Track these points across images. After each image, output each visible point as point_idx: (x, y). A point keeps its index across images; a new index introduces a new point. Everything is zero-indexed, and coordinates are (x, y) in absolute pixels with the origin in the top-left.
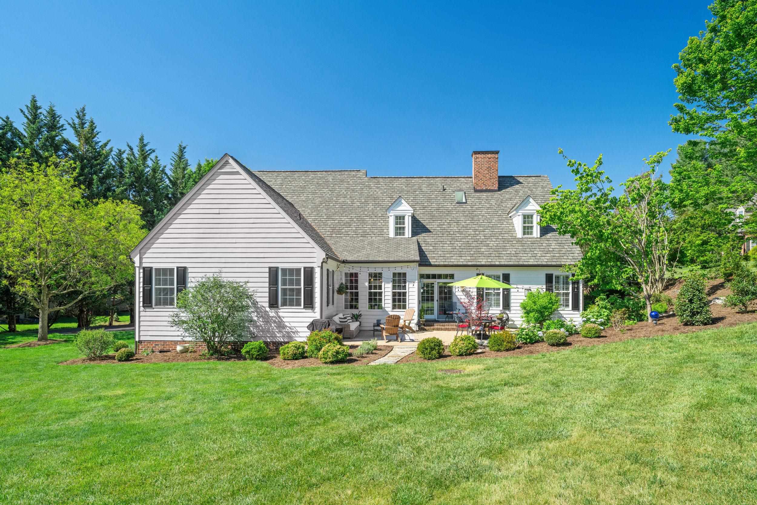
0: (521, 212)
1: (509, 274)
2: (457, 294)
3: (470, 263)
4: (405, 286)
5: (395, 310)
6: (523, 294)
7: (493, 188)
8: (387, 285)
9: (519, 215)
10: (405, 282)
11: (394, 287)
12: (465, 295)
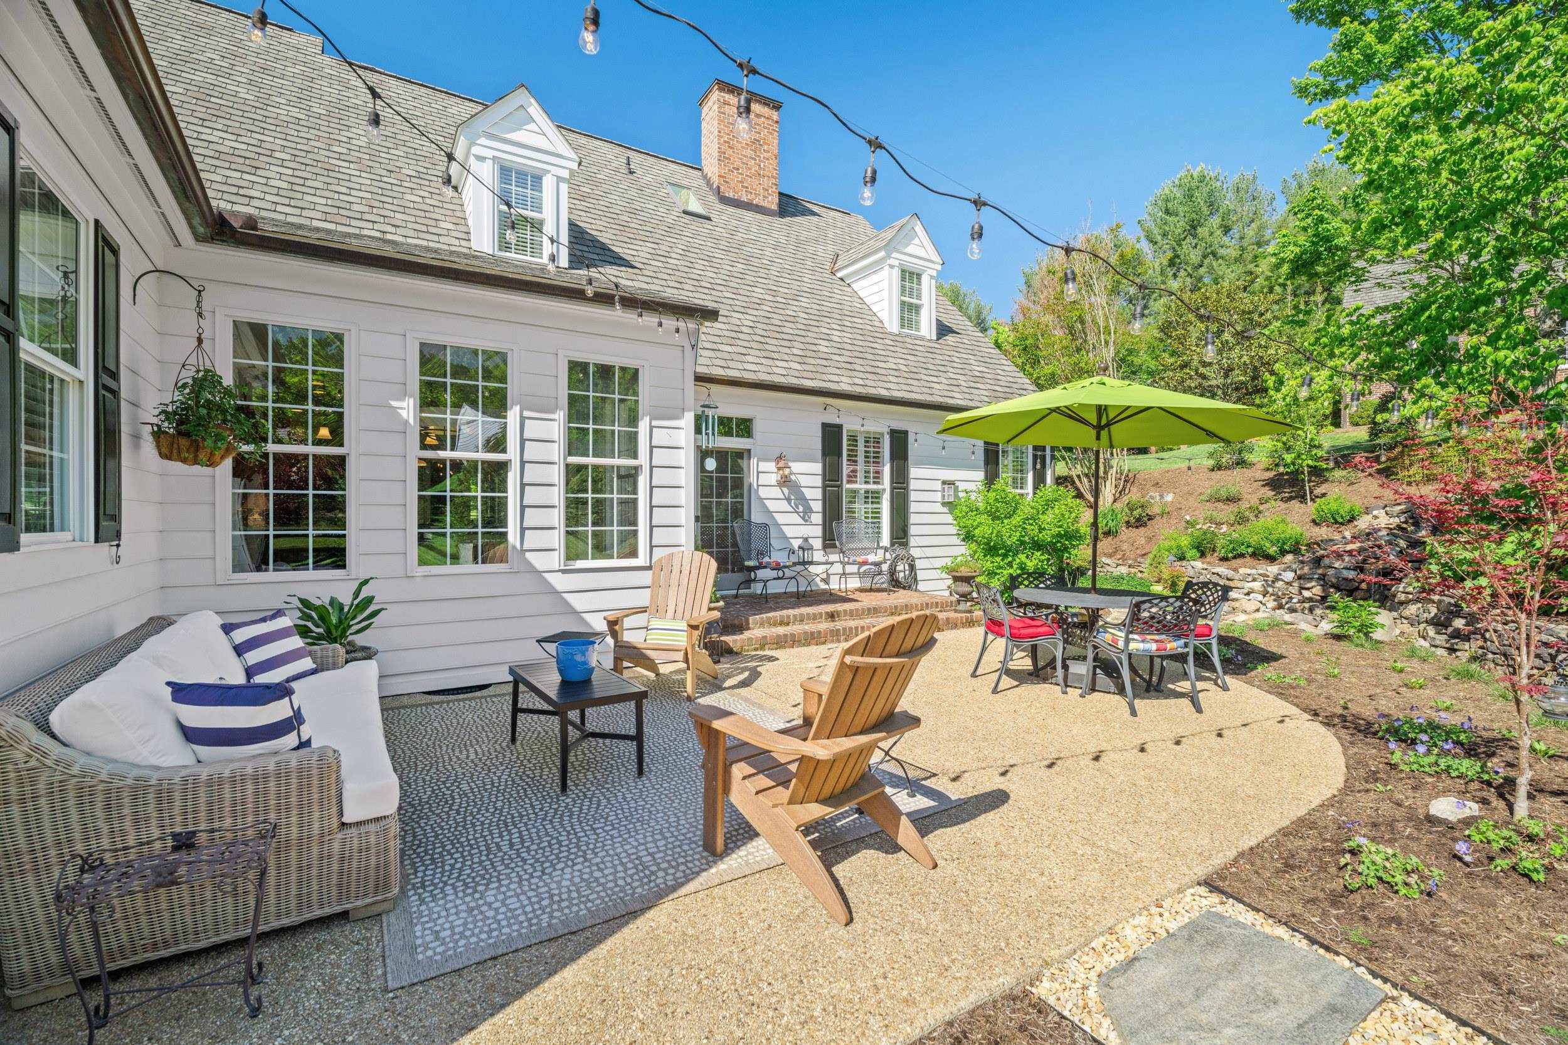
0: (896, 258)
1: (906, 433)
2: (763, 493)
3: (808, 384)
4: (633, 438)
5: (580, 564)
6: (938, 497)
7: (765, 204)
8: (533, 429)
9: (892, 267)
10: (633, 419)
11: (576, 443)
12: (789, 500)
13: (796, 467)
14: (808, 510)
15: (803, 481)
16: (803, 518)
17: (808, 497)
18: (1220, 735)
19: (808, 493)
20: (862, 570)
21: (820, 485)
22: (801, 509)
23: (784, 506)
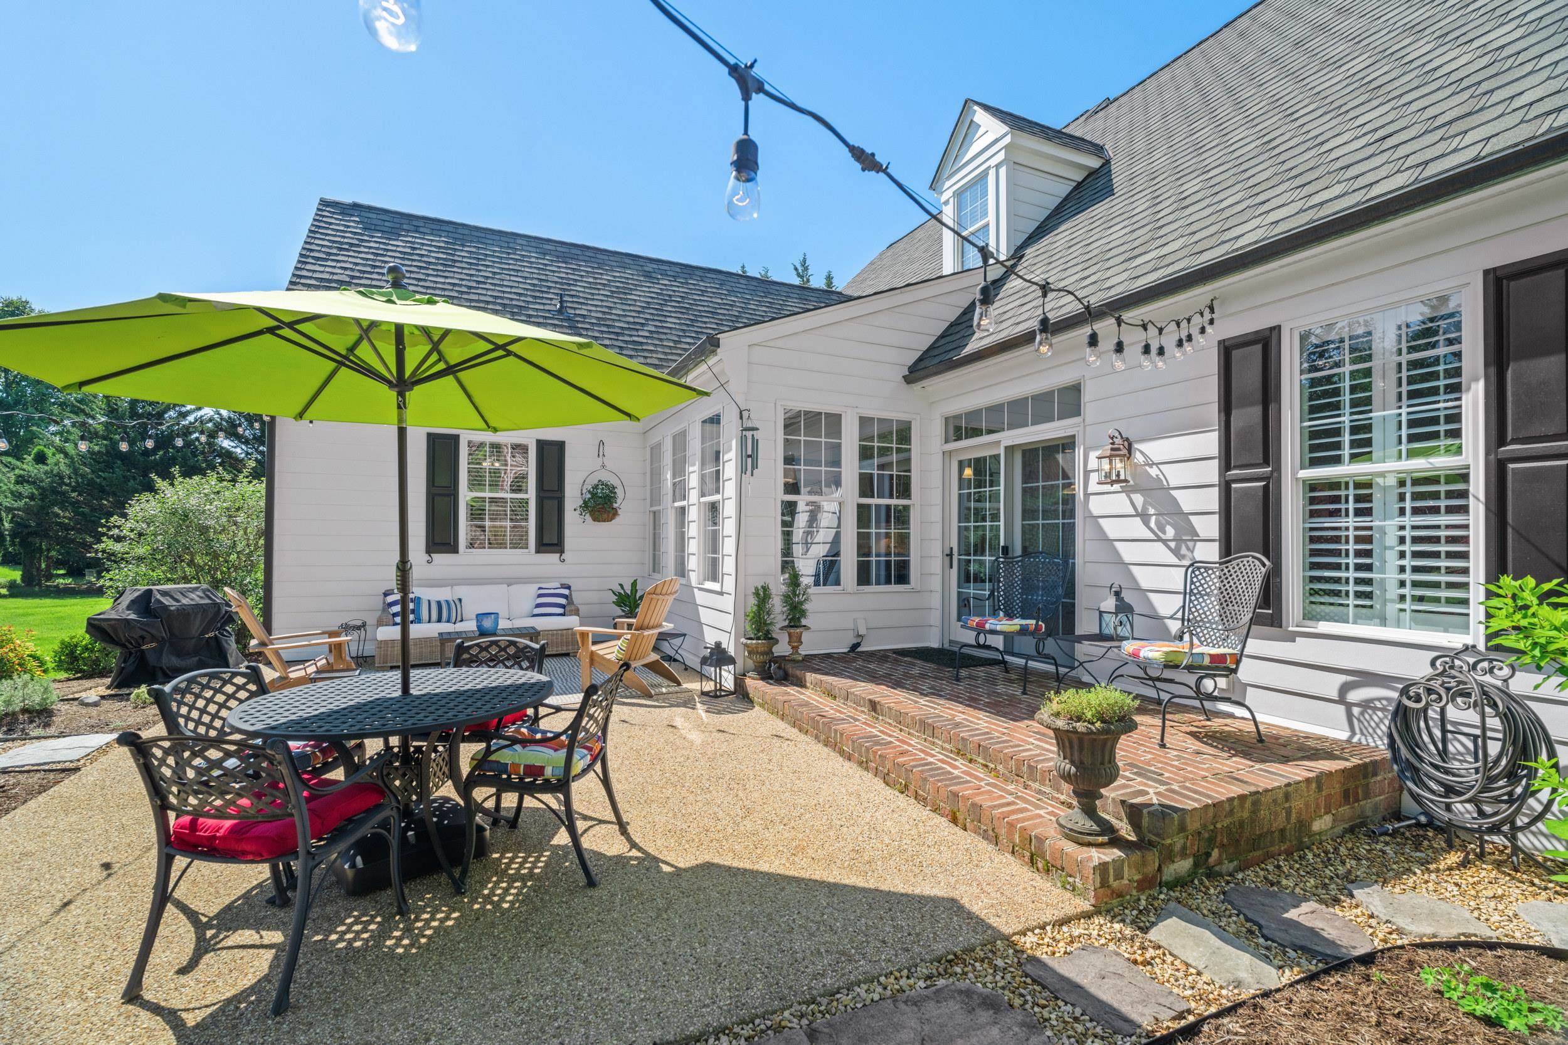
2: (1095, 507)
12: (1144, 517)
13: (1152, 450)
14: (1187, 535)
15: (1175, 476)
16: (1176, 552)
17: (1186, 508)
18: (107, 866)
19: (1187, 501)
20: (1354, 696)
21: (1215, 479)
22: (1170, 532)
23: (1137, 528)
